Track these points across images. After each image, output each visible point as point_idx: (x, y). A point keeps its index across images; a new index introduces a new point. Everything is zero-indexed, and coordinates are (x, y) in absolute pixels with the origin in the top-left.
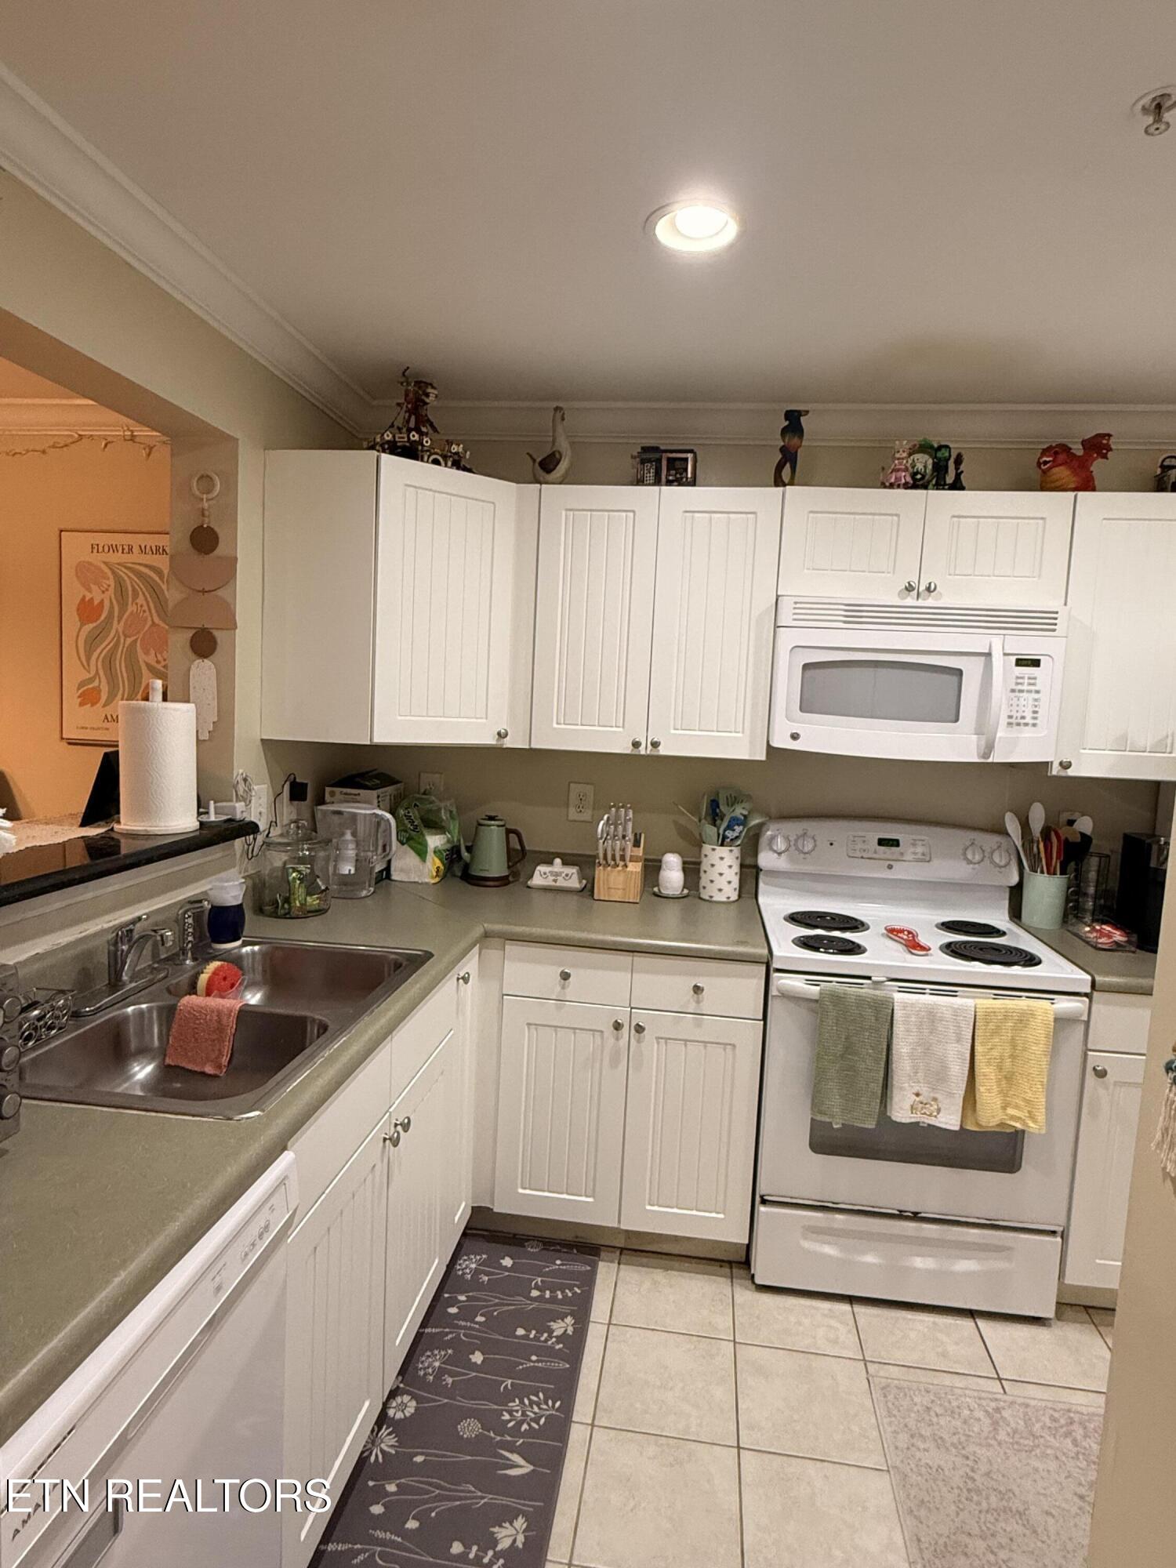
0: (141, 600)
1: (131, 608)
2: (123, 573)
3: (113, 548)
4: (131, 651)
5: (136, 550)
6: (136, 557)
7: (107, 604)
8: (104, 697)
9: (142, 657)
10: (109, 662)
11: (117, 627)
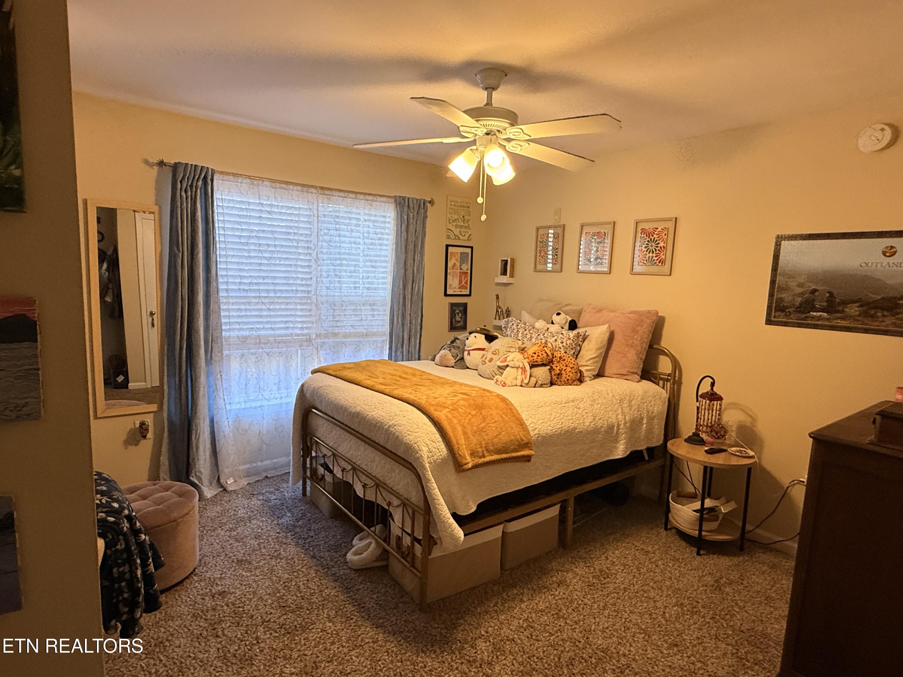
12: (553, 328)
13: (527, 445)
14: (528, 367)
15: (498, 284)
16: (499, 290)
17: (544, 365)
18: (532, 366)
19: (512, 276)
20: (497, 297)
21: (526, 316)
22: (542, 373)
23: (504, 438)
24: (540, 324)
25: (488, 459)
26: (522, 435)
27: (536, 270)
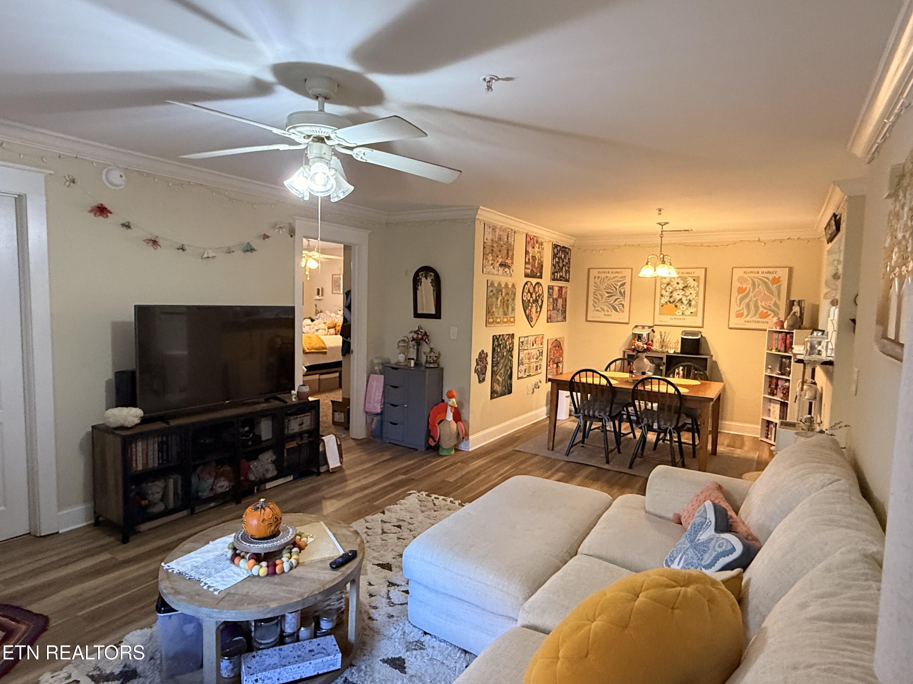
0: (760, 287)
1: (757, 289)
2: (755, 280)
3: (752, 272)
4: (756, 301)
5: (760, 272)
6: (760, 275)
7: (748, 289)
8: (745, 314)
9: (759, 303)
10: (748, 305)
11: (751, 295)
12: (338, 316)
13: (325, 348)
14: (327, 329)
15: (316, 300)
16: (318, 303)
17: (332, 328)
18: (329, 328)
19: (322, 295)
20: (316, 305)
21: (328, 312)
22: (332, 330)
23: (317, 346)
24: (333, 315)
25: (313, 351)
26: (323, 345)
27: (333, 293)
